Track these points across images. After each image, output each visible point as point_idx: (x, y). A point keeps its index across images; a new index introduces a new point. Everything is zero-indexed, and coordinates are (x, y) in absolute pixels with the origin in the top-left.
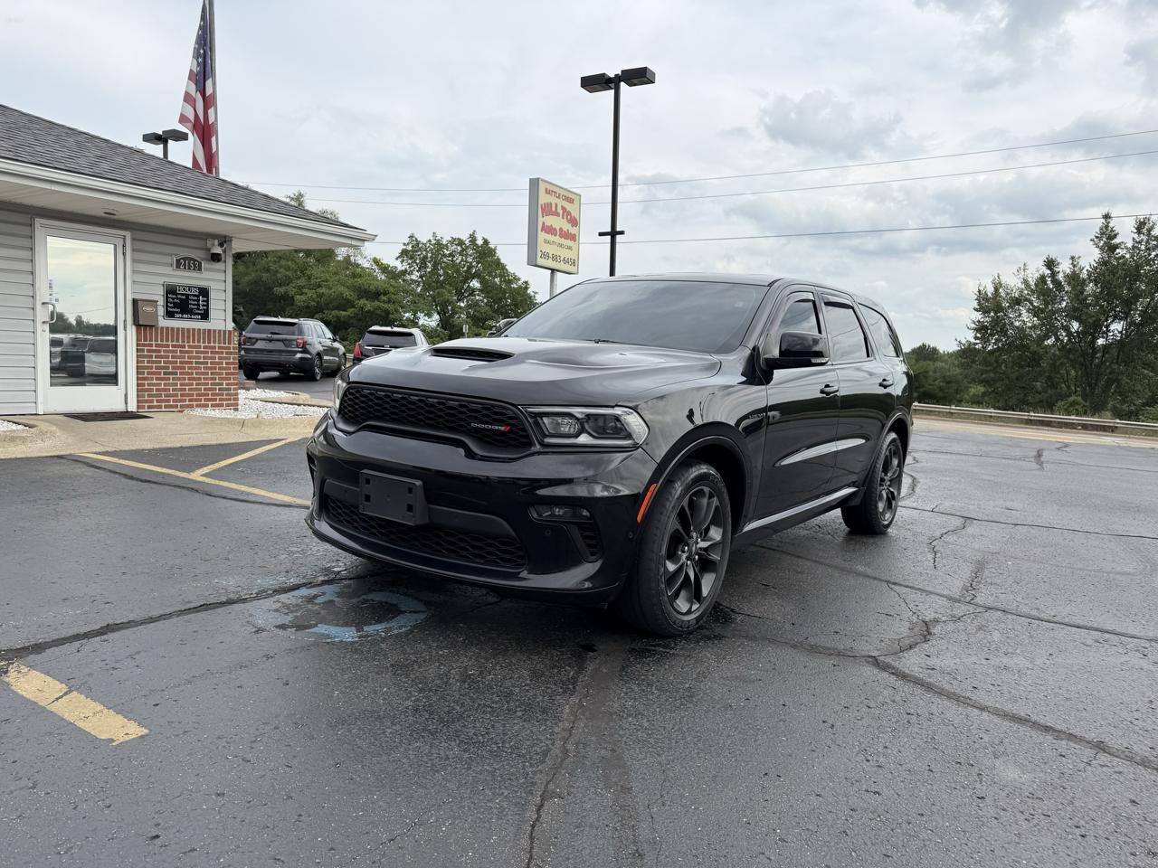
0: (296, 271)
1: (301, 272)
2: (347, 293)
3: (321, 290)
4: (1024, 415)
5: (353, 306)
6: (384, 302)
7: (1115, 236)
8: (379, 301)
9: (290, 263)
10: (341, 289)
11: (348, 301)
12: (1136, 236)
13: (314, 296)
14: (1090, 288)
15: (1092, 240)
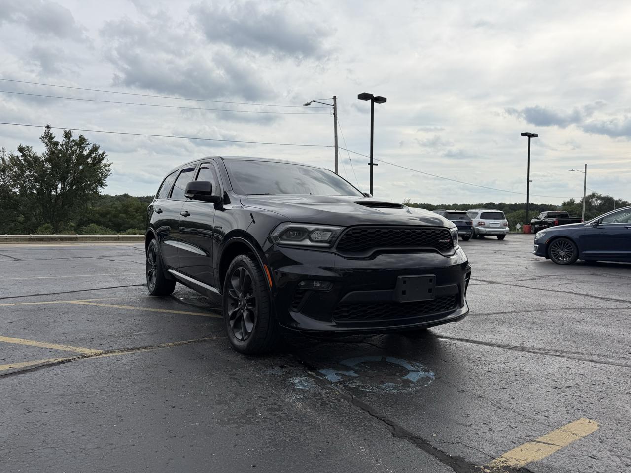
4: (28, 236)
7: (53, 138)
12: (65, 139)
14: (47, 165)
15: (41, 139)
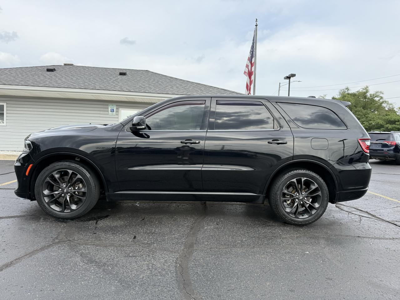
0: (362, 116)
1: (364, 115)
2: (381, 122)
3: (370, 122)
5: (384, 127)
6: (397, 125)
8: (395, 124)
9: (359, 113)
10: (379, 121)
11: (381, 125)
13: (368, 124)
